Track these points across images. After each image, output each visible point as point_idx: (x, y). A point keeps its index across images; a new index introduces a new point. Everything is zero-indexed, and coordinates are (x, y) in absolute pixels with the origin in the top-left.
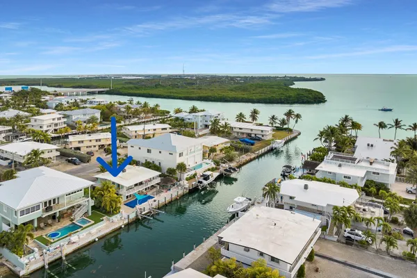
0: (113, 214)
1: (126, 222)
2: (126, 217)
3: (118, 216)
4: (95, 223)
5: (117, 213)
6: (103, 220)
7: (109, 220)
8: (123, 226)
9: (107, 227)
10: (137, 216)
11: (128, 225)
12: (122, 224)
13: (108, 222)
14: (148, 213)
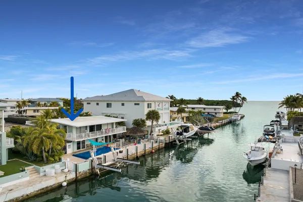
0: (48, 162)
1: (72, 176)
2: (72, 168)
3: (57, 166)
4: (5, 175)
5: (55, 161)
6: (23, 170)
7: (38, 172)
8: (65, 184)
9: (30, 183)
10: (92, 168)
11: (76, 182)
12: (62, 179)
13: (35, 176)
14: (112, 165)
